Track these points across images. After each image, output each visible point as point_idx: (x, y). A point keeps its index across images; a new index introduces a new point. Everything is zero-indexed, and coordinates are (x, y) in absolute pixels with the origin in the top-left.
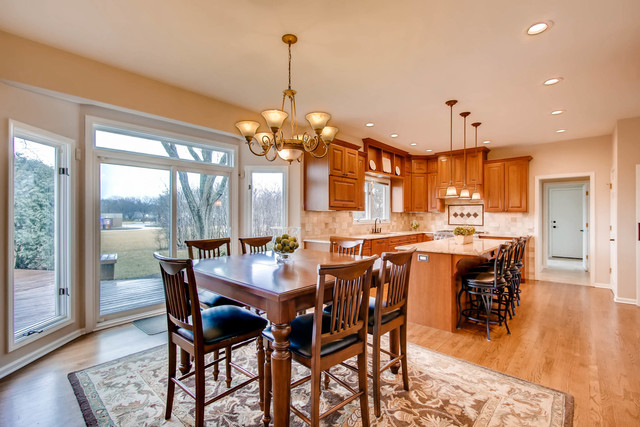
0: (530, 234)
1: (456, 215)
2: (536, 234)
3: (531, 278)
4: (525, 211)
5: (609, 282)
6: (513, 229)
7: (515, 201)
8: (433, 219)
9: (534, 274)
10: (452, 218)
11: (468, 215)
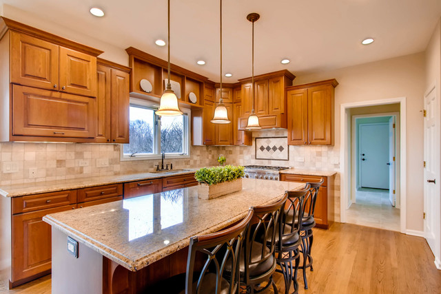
0: (336, 170)
1: (262, 148)
2: (342, 170)
3: (336, 220)
4: (331, 144)
5: (422, 230)
6: (318, 165)
7: (318, 132)
8: (241, 153)
9: (339, 215)
10: (259, 151)
11: (275, 149)
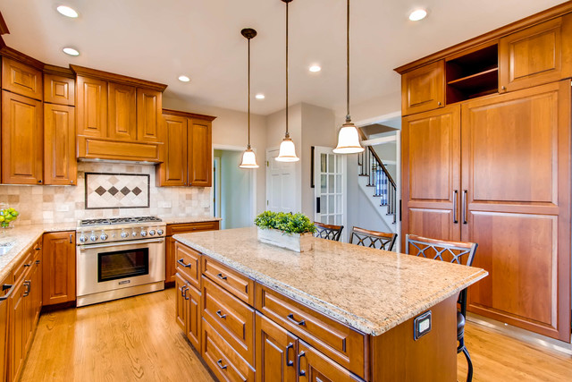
1: (100, 191)
10: (93, 195)
11: (125, 191)
